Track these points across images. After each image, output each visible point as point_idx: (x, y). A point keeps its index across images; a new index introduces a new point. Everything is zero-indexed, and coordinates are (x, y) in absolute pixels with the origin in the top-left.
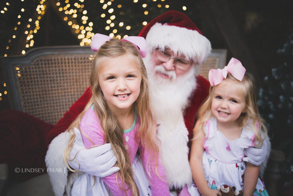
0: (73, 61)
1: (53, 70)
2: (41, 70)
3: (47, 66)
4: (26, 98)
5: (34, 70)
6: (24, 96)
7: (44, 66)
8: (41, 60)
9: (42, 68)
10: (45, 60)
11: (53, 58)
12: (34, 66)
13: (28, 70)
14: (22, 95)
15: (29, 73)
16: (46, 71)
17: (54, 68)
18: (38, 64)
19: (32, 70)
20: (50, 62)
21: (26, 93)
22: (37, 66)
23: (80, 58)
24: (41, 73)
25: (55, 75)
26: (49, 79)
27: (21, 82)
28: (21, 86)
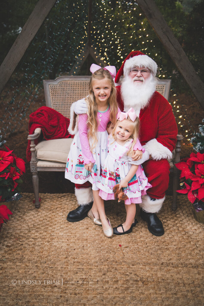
0: (79, 84)
1: (68, 88)
2: (62, 88)
3: (66, 86)
4: (54, 102)
5: (59, 88)
6: (53, 101)
7: (64, 86)
8: (63, 83)
9: (63, 87)
10: (65, 83)
11: (69, 82)
12: (59, 86)
13: (56, 88)
14: (52, 100)
15: (56, 89)
16: (65, 89)
17: (69, 88)
18: (61, 85)
19: (58, 88)
20: (67, 84)
21: (54, 99)
22: (61, 86)
23: (83, 83)
24: (62, 89)
25: (69, 91)
26: (66, 93)
27: (52, 93)
28: (52, 95)
